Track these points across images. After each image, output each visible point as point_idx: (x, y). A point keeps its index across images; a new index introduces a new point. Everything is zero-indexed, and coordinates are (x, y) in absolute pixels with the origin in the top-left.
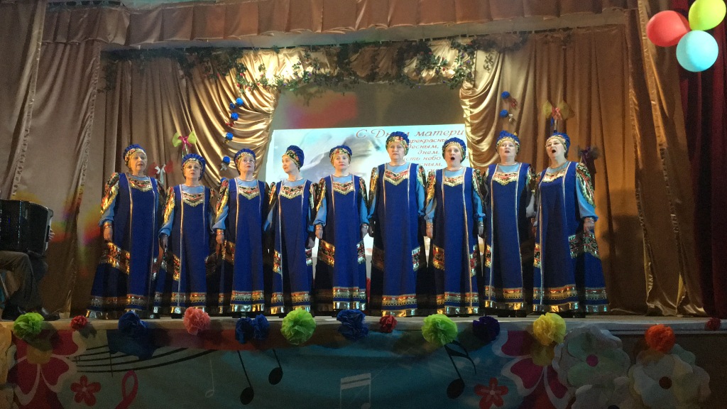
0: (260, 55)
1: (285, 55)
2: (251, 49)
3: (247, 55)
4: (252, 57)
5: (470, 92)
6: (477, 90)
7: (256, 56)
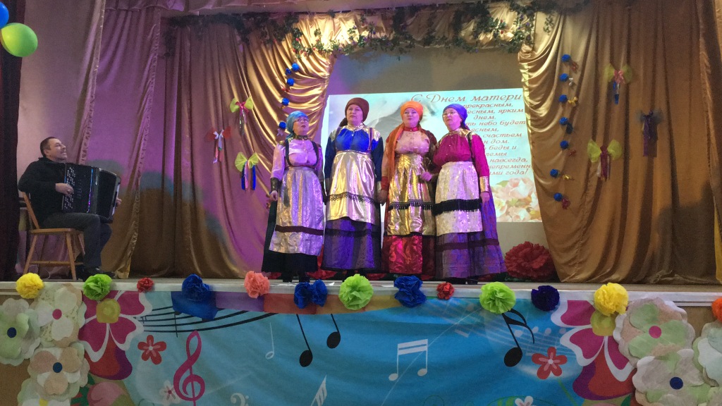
0: (316, 20)
1: (340, 19)
2: (306, 13)
3: (303, 19)
4: (308, 22)
5: (529, 55)
6: (536, 53)
7: (311, 20)
